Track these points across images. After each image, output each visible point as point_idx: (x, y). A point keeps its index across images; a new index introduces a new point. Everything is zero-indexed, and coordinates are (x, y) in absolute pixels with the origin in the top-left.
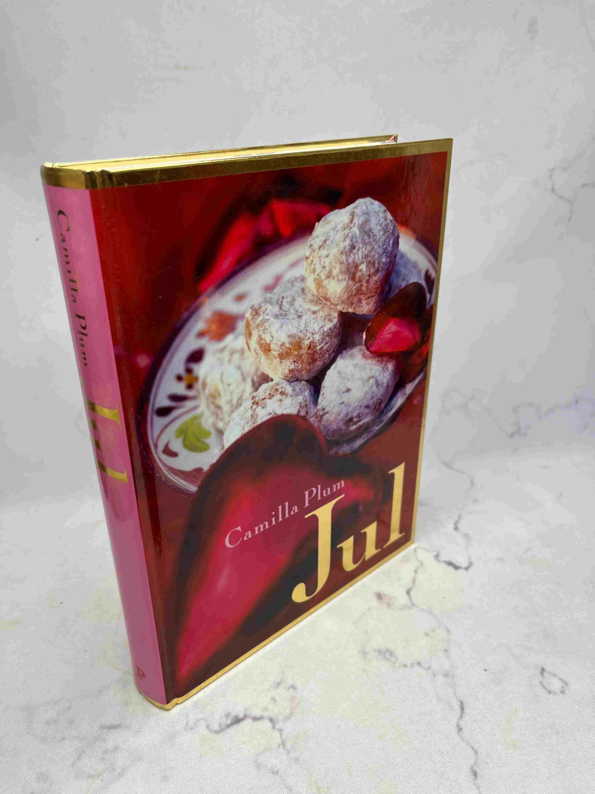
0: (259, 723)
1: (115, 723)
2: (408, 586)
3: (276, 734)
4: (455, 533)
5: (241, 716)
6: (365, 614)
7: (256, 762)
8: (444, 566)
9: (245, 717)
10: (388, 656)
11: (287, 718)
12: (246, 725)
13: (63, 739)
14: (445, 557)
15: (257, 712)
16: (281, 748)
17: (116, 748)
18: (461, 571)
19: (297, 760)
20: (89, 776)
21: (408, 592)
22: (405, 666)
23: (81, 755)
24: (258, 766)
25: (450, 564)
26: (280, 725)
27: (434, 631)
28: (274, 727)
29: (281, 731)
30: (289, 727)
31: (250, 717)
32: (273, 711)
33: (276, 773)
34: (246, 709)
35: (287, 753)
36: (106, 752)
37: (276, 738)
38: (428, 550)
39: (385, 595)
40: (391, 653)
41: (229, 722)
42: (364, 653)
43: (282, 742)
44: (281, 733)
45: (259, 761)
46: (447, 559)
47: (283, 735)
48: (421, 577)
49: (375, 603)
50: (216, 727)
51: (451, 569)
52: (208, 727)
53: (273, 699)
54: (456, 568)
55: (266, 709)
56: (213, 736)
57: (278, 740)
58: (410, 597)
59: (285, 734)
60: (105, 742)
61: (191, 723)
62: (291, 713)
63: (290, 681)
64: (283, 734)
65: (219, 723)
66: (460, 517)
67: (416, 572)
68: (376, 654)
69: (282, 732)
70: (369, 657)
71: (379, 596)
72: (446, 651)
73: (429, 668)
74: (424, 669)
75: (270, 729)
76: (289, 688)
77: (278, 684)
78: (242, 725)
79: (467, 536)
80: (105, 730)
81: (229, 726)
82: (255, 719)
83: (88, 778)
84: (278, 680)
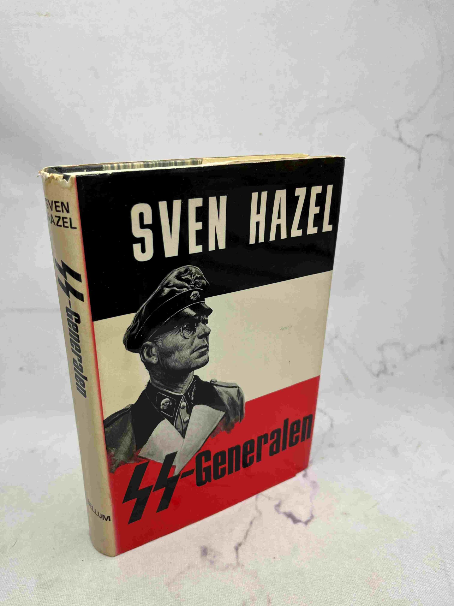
2: (239, 541)
14: (285, 508)
21: (237, 549)
25: (290, 516)
39: (211, 551)
46: (288, 510)
51: (290, 522)
54: (295, 521)
58: (237, 556)
67: (251, 523)
79: (314, 484)
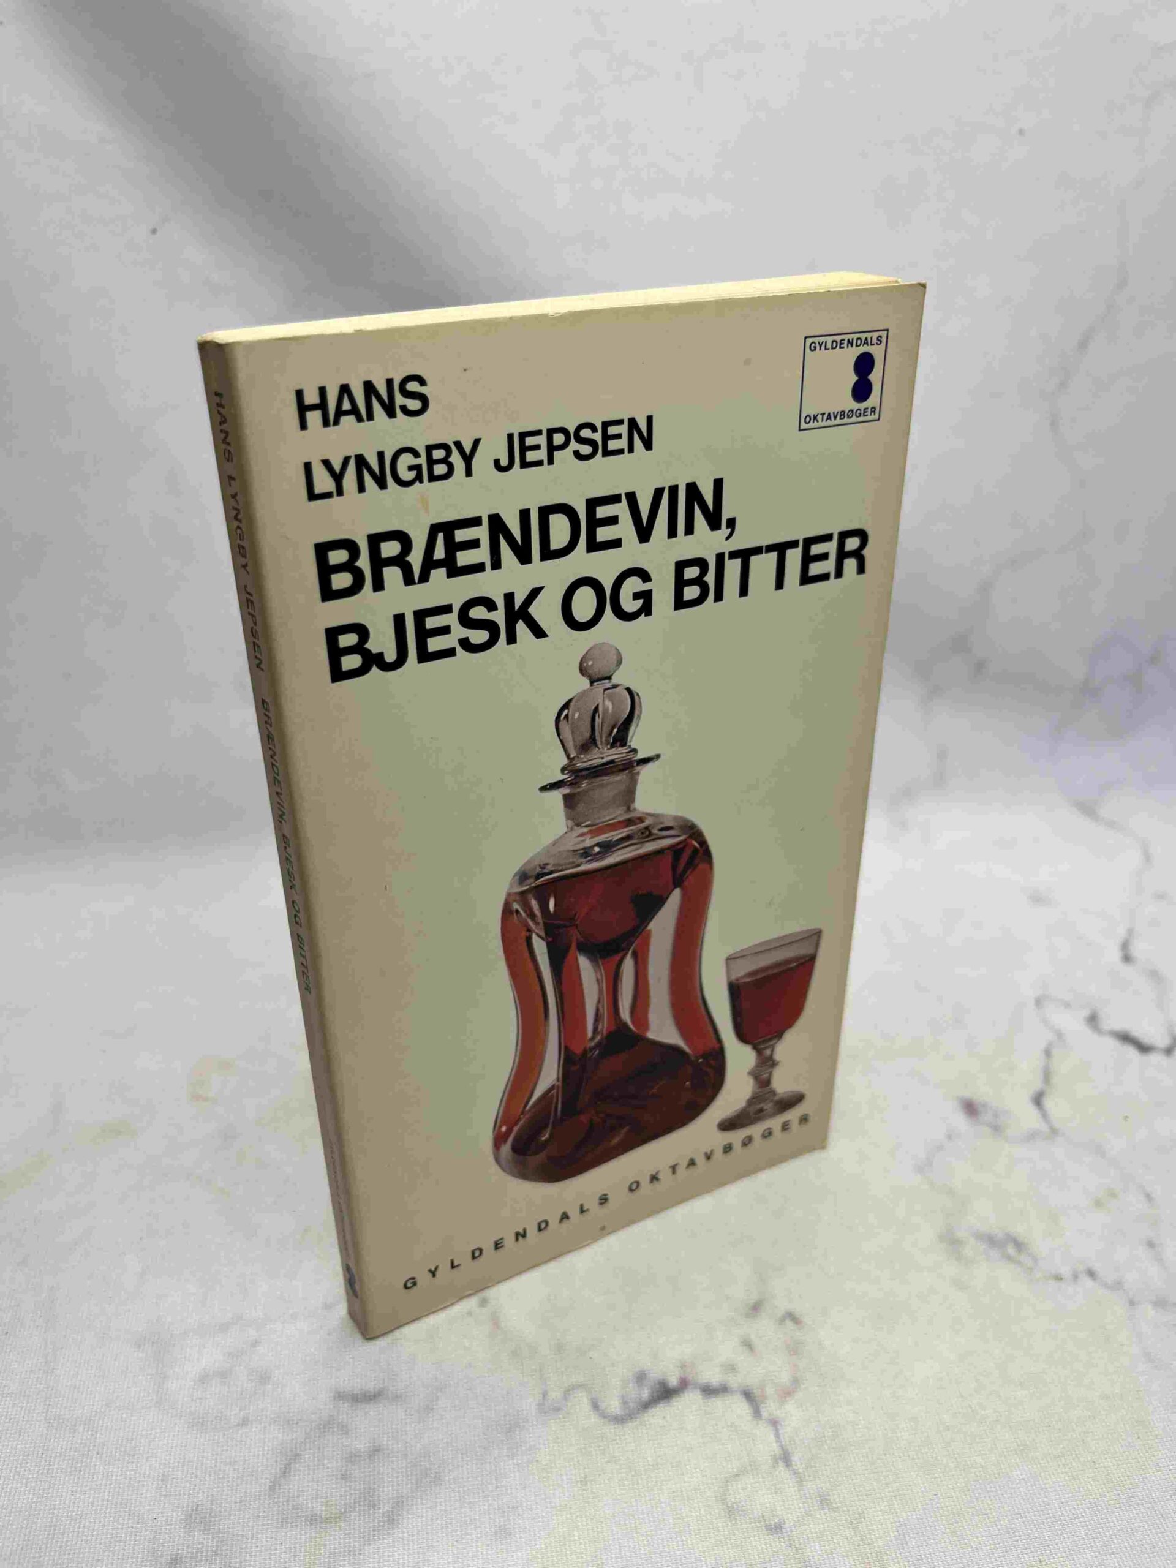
0: (718, 1403)
1: (371, 1386)
3: (764, 1432)
4: (1126, 971)
5: (673, 1382)
6: (940, 1148)
7: (722, 1498)
8: (1112, 1043)
9: (684, 1384)
10: (1011, 1250)
11: (786, 1394)
12: (689, 1403)
13: (245, 1422)
15: (712, 1375)
16: (782, 1469)
17: (376, 1451)
18: (1155, 1058)
19: (824, 1501)
20: (313, 1520)
22: (1058, 1278)
23: (290, 1464)
24: (731, 1512)
26: (770, 1408)
27: (1113, 1195)
28: (757, 1413)
29: (774, 1423)
30: (792, 1414)
31: (696, 1385)
32: (750, 1373)
33: (776, 1529)
34: (683, 1366)
35: (797, 1482)
36: (352, 1458)
37: (765, 1443)
38: (1067, 1005)
40: (1019, 1245)
41: (646, 1394)
42: (951, 1242)
43: (781, 1452)
44: (777, 1430)
45: (731, 1499)
47: (781, 1436)
48: (1062, 1066)
49: (960, 1121)
50: (614, 1406)
52: (595, 1406)
53: (748, 1345)
55: (731, 1368)
56: (610, 1429)
57: (775, 1448)
59: (786, 1431)
60: (347, 1433)
61: (555, 1395)
62: (796, 1382)
63: (782, 1305)
64: (780, 1432)
65: (623, 1397)
66: (1130, 931)
68: (982, 1247)
69: (779, 1427)
70: (968, 1251)
71: (971, 1108)
72: (1151, 1244)
73: (1117, 1285)
74: (1106, 1286)
75: (750, 1418)
76: (782, 1321)
77: (755, 1308)
78: (678, 1404)
80: (346, 1405)
81: (646, 1406)
82: (709, 1391)
83: (311, 1524)
84: (754, 1297)
